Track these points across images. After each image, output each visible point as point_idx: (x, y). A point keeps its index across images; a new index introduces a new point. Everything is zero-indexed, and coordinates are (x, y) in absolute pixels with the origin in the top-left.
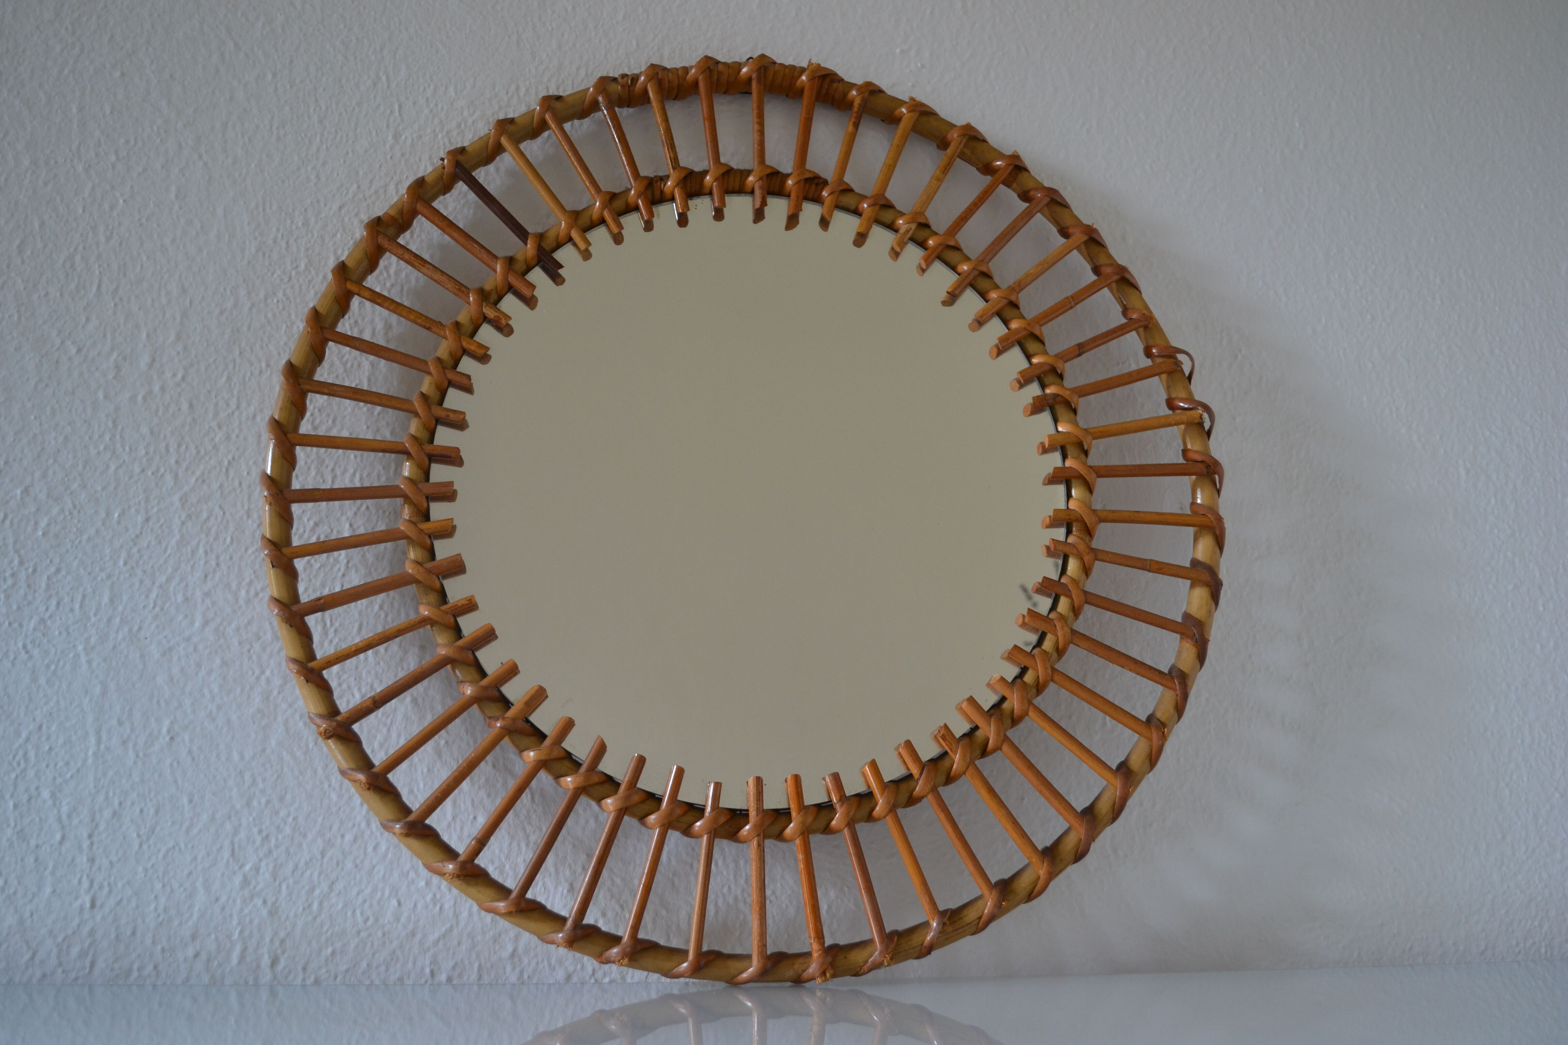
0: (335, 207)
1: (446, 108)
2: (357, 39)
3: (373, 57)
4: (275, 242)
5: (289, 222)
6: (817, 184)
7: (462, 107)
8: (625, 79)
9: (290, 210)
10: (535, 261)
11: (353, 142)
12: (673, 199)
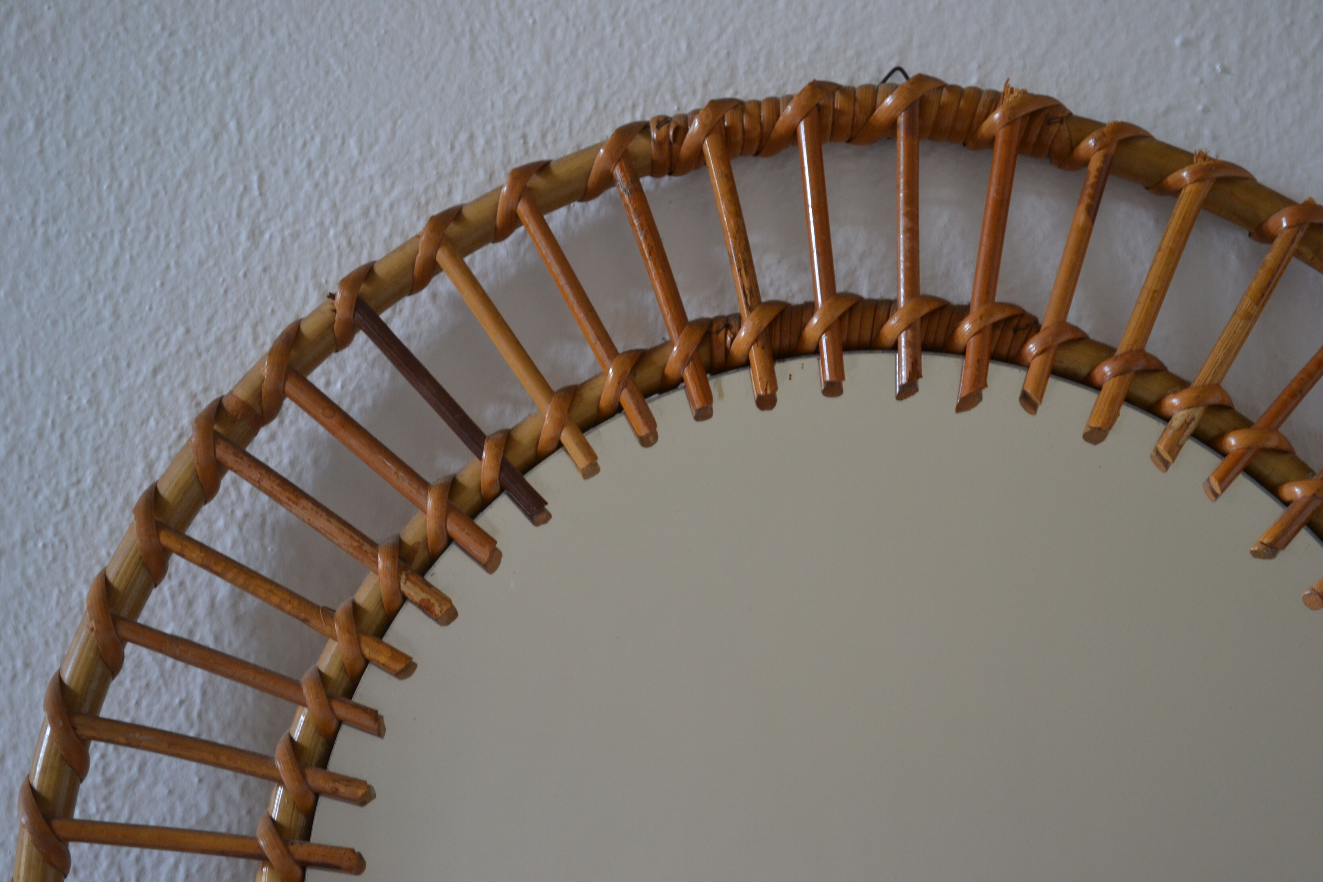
0: (146, 369)
1: (342, 179)
2: (185, 51)
3: (213, 86)
4: (40, 435)
5: (65, 398)
6: (1016, 330)
7: (371, 177)
8: (663, 129)
9: (67, 376)
10: (496, 489)
11: (178, 247)
12: (746, 364)
